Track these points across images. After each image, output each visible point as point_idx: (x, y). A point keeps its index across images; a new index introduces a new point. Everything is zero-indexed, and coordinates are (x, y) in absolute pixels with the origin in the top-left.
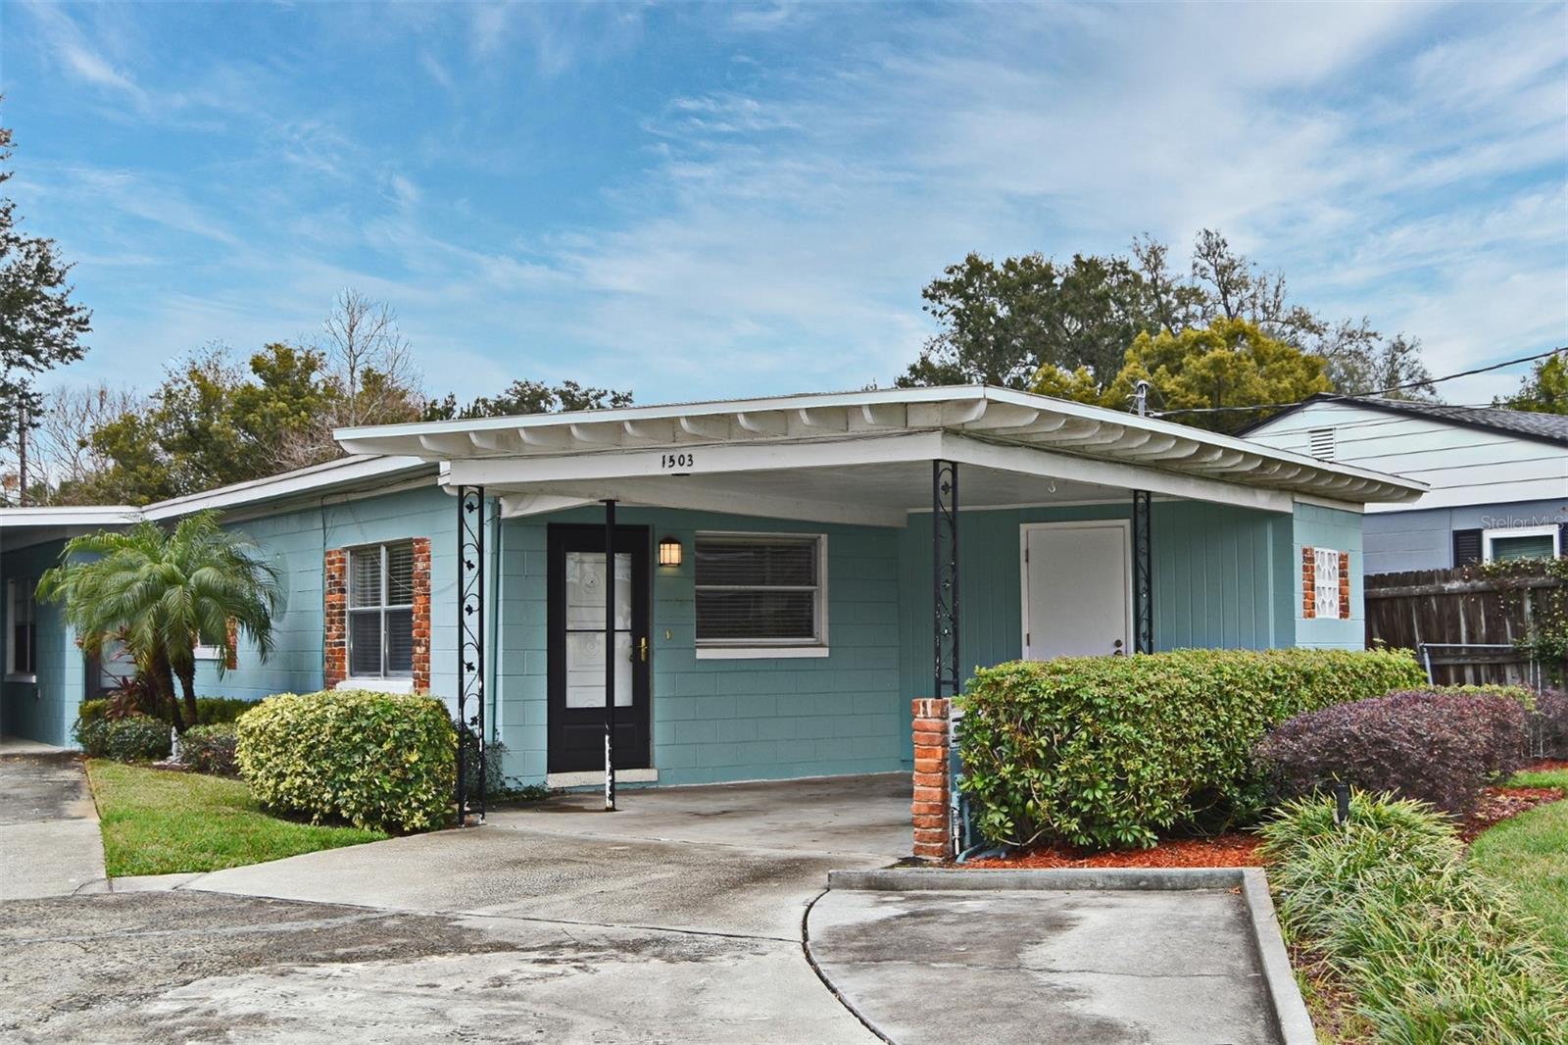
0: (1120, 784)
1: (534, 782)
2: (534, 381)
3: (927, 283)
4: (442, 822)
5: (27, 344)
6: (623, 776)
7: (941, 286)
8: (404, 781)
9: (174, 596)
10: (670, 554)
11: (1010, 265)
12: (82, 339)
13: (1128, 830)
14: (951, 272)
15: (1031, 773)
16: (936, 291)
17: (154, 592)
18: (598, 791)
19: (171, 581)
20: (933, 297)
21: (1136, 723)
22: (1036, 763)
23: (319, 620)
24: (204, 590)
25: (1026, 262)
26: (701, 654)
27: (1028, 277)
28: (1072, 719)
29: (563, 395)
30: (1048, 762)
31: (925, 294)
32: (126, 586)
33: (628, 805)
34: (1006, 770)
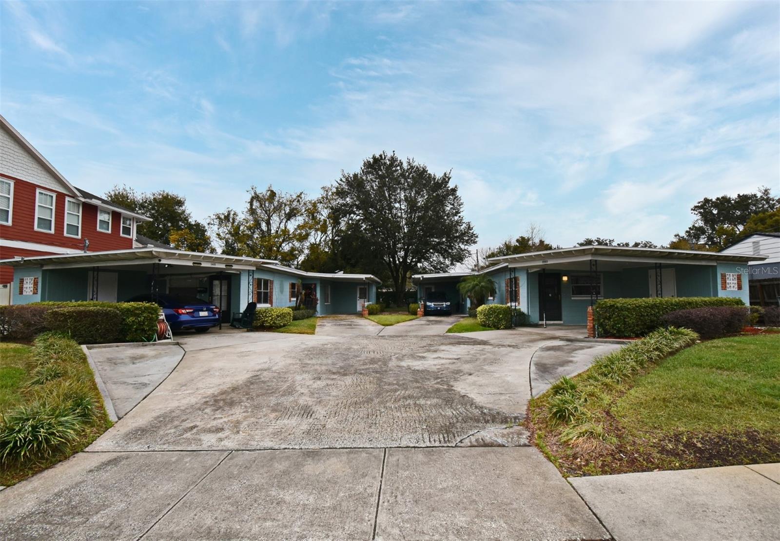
0: (625, 324)
1: (536, 322)
2: (590, 238)
3: (692, 207)
4: (506, 328)
5: (467, 241)
6: (548, 322)
7: (696, 207)
8: (499, 320)
9: (477, 288)
10: (565, 278)
11: (718, 199)
12: (477, 239)
13: (627, 333)
14: (699, 203)
15: (607, 321)
16: (696, 208)
17: (474, 287)
18: (543, 325)
19: (477, 285)
20: (694, 210)
21: (628, 312)
22: (608, 319)
23: (505, 292)
24: (482, 287)
25: (722, 198)
26: (572, 298)
27: (723, 202)
28: (613, 310)
29: (597, 241)
30: (609, 319)
31: (692, 210)
32: (469, 286)
33: (549, 328)
34: (602, 320)
